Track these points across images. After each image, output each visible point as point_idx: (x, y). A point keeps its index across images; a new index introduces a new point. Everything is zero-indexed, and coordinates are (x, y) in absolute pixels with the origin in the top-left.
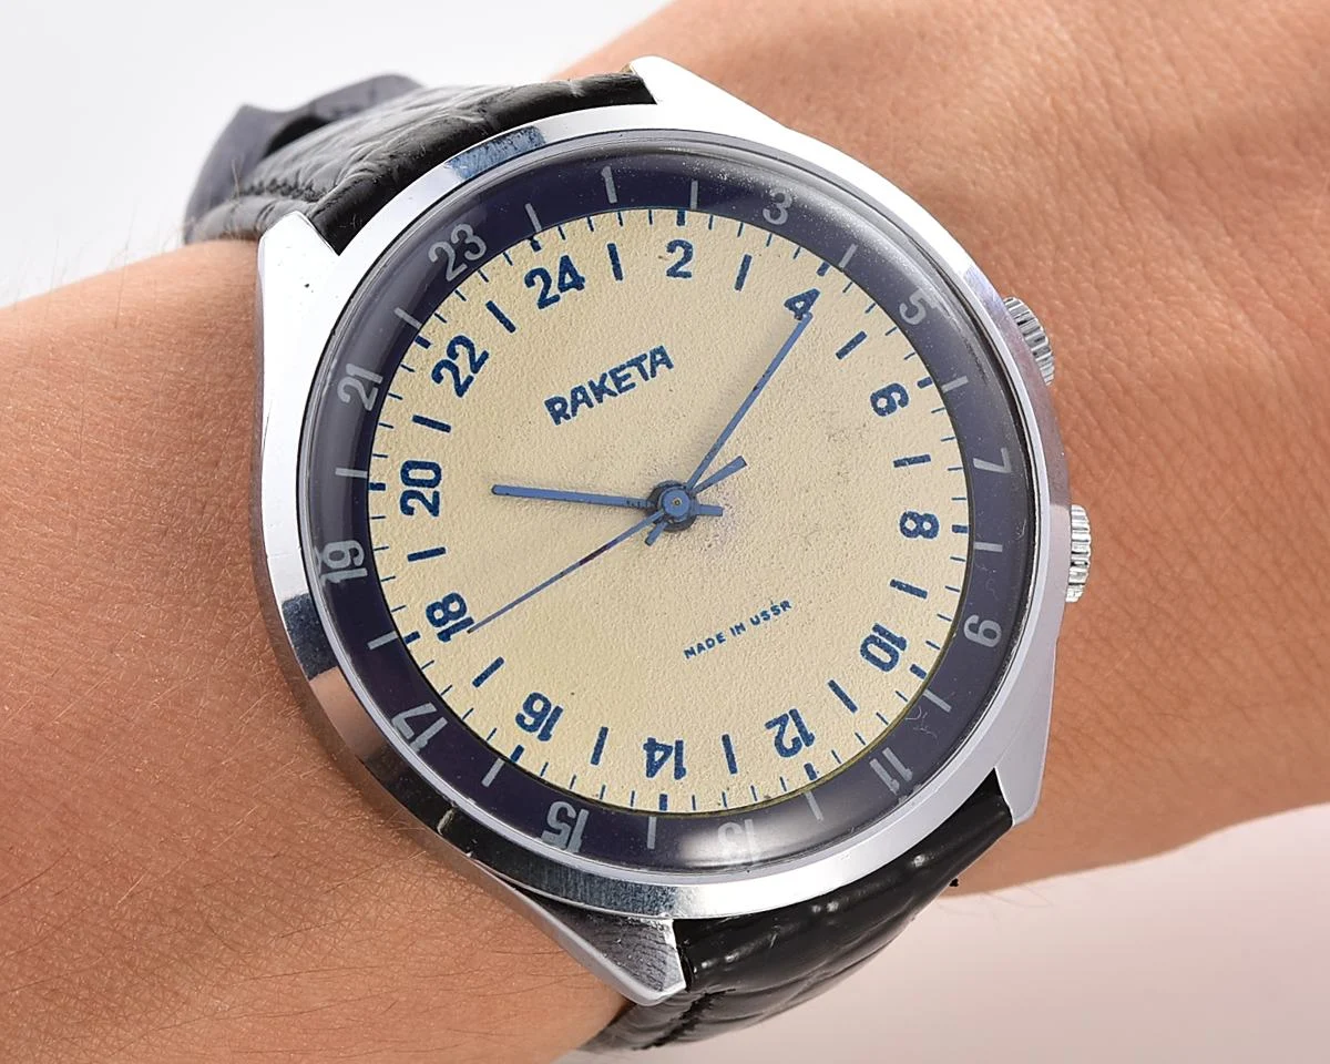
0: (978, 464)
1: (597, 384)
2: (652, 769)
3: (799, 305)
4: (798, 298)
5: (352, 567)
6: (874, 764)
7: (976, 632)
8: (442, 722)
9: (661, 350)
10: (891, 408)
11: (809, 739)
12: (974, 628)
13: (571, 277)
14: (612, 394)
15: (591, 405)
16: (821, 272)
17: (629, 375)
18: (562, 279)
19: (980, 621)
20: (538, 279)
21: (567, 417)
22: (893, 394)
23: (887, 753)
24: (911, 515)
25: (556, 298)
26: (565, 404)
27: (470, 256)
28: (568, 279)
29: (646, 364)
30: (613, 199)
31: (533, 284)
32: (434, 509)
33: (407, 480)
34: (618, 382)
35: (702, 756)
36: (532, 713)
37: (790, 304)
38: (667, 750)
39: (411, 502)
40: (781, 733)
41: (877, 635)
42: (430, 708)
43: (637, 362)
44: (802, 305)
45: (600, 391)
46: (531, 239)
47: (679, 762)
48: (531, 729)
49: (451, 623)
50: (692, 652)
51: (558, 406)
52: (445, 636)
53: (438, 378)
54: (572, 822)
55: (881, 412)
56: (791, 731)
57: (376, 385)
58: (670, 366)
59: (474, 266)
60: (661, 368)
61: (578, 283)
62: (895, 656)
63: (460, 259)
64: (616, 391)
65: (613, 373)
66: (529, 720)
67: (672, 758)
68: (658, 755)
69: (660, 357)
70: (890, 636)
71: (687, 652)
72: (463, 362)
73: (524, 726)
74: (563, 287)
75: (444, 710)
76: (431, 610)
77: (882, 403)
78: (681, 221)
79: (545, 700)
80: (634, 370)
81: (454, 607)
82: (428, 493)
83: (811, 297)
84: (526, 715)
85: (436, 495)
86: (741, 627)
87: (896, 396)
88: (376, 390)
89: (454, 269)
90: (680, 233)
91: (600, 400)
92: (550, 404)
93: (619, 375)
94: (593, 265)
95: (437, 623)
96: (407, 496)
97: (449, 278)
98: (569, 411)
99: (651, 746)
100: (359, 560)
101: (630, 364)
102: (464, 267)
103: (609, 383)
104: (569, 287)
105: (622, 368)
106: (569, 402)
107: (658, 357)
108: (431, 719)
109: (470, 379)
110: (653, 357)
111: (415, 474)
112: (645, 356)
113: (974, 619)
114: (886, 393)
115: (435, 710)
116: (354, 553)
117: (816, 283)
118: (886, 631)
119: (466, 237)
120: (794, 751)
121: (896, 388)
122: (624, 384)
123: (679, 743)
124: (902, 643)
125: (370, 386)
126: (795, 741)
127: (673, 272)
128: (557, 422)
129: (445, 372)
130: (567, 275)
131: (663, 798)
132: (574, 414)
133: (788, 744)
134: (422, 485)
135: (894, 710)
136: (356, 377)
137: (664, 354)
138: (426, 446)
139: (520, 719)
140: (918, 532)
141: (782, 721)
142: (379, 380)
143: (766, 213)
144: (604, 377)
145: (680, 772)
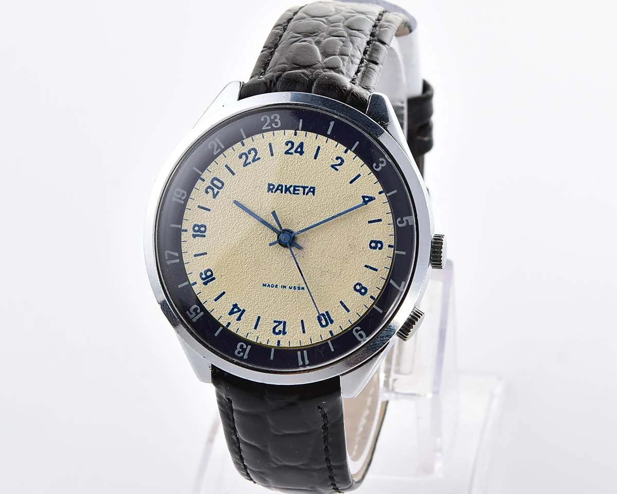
0: (391, 282)
1: (288, 187)
2: (231, 313)
3: (367, 199)
4: (367, 197)
5: (180, 199)
6: (299, 353)
7: (357, 333)
8: (178, 261)
9: (314, 188)
10: (375, 248)
11: (284, 333)
12: (357, 331)
13: (300, 150)
14: (290, 192)
15: (282, 192)
16: (380, 193)
17: (299, 190)
18: (297, 149)
19: (360, 330)
20: (290, 144)
21: (272, 192)
22: (378, 244)
23: (305, 352)
24: (360, 284)
25: (292, 154)
26: (274, 188)
27: (274, 125)
28: (299, 150)
29: (307, 190)
30: (329, 133)
31: (287, 145)
32: (215, 196)
33: (212, 182)
34: (295, 190)
35: (249, 318)
36: (206, 274)
37: (364, 197)
38: (239, 310)
39: (209, 190)
40: (277, 326)
41: (325, 314)
42: (177, 254)
43: (304, 188)
44: (367, 200)
45: (287, 189)
46: (295, 131)
47: (241, 316)
48: (203, 279)
49: (199, 233)
50: (265, 285)
51: (271, 187)
52: (194, 236)
53: (240, 157)
54: (197, 314)
55: (371, 247)
56: (281, 327)
57: (221, 148)
58: (314, 194)
59: (273, 129)
60: (310, 194)
61: (301, 153)
62: (327, 324)
63: (270, 125)
64: (292, 192)
65: (295, 187)
66: (204, 276)
67: (239, 313)
68: (236, 310)
69: (313, 190)
70: (329, 317)
71: (263, 285)
72: (251, 157)
73: (201, 277)
74: (296, 152)
75: (181, 257)
76: (195, 225)
77: (373, 245)
78: (346, 152)
79: (212, 273)
80: (301, 189)
81: (202, 229)
82: (216, 190)
83: (371, 199)
84: (204, 275)
85: (218, 192)
86: (285, 287)
87: (379, 245)
88: (220, 150)
89: (266, 126)
90: (344, 156)
91: (285, 193)
92: (270, 185)
93: (297, 188)
94: (309, 150)
95: (195, 231)
96: (209, 187)
97: (263, 129)
98: (274, 190)
99: (235, 306)
100: (183, 198)
101: (302, 187)
102: (270, 128)
103: (292, 189)
104: (298, 152)
105: (299, 187)
106: (276, 187)
107: (312, 190)
108: (175, 258)
109: (250, 163)
110: (310, 189)
111: (215, 182)
112: (308, 187)
113: (359, 328)
114: (377, 242)
115: (178, 255)
116: (183, 195)
117: (376, 195)
118: (329, 315)
119: (276, 118)
120: (277, 334)
121: (381, 242)
122: (296, 192)
123: (244, 311)
124: (332, 322)
125: (219, 147)
126: (280, 331)
127: (333, 166)
128: (268, 192)
129: (244, 156)
130: (300, 148)
131: (229, 324)
132: (275, 192)
133: (277, 331)
134: (216, 187)
135: (316, 340)
136: (217, 142)
137: (314, 190)
138: (224, 175)
139: (201, 274)
140: (359, 291)
141: (280, 323)
142: (223, 147)
143: (374, 165)
144: (291, 186)
145: (239, 319)
